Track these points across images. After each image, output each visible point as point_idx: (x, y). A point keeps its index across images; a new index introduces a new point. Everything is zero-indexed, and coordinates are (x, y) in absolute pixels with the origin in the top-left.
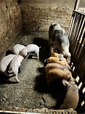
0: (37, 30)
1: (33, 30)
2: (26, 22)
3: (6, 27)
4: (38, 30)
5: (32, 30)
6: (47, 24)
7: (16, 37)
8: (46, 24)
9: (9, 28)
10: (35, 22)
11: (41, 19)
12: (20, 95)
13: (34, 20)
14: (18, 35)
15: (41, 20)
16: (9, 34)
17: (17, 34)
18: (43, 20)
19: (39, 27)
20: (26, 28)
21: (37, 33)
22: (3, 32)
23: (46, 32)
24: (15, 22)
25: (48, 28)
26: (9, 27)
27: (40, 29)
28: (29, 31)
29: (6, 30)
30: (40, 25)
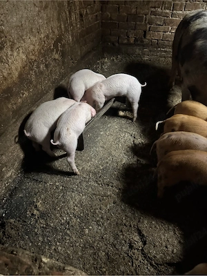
1: (128, 40)
2: (111, 19)
3: (55, 24)
5: (126, 41)
9: (63, 26)
13: (134, 11)
22: (47, 37)
24: (81, 15)
28: (117, 44)
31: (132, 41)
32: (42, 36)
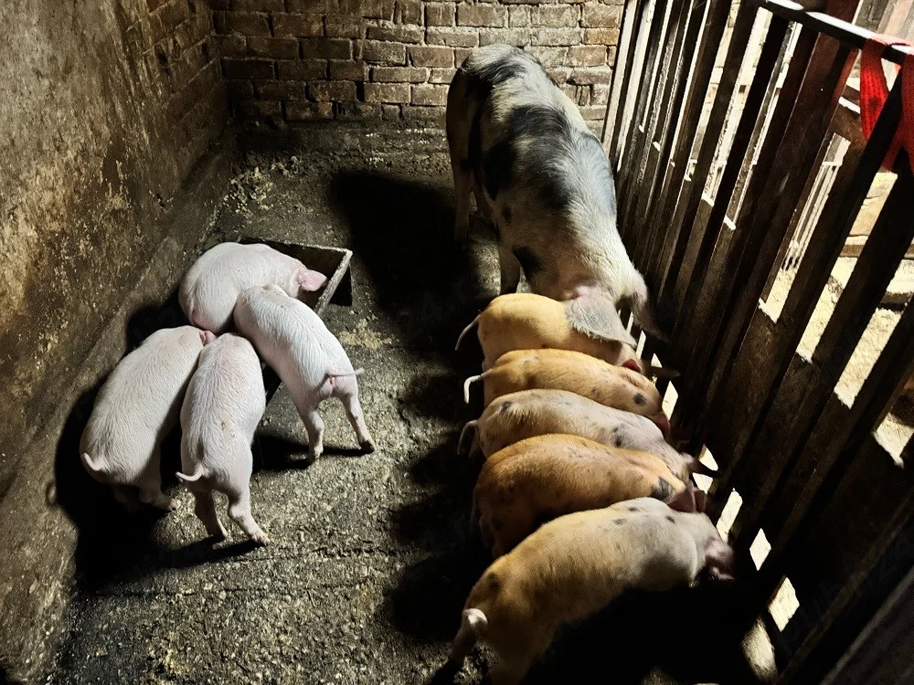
0: (350, 112)
1: (315, 110)
2: (250, 52)
3: (98, 109)
4: (356, 111)
5: (307, 114)
6: (428, 55)
7: (187, 183)
8: (419, 54)
9: (119, 109)
10: (324, 43)
11: (376, 18)
12: (282, 637)
13: (316, 27)
14: (200, 162)
15: (370, 23)
16: (130, 166)
17: (188, 155)
18: (389, 24)
19: (360, 85)
20: (257, 96)
21: (347, 138)
22: (84, 153)
23: (421, 121)
24: (162, 58)
25: (435, 86)
26: (123, 103)
27: (371, 98)
28: (282, 125)
29: (105, 130)
30: (367, 68)
31: (326, 110)
32: (71, 155)
